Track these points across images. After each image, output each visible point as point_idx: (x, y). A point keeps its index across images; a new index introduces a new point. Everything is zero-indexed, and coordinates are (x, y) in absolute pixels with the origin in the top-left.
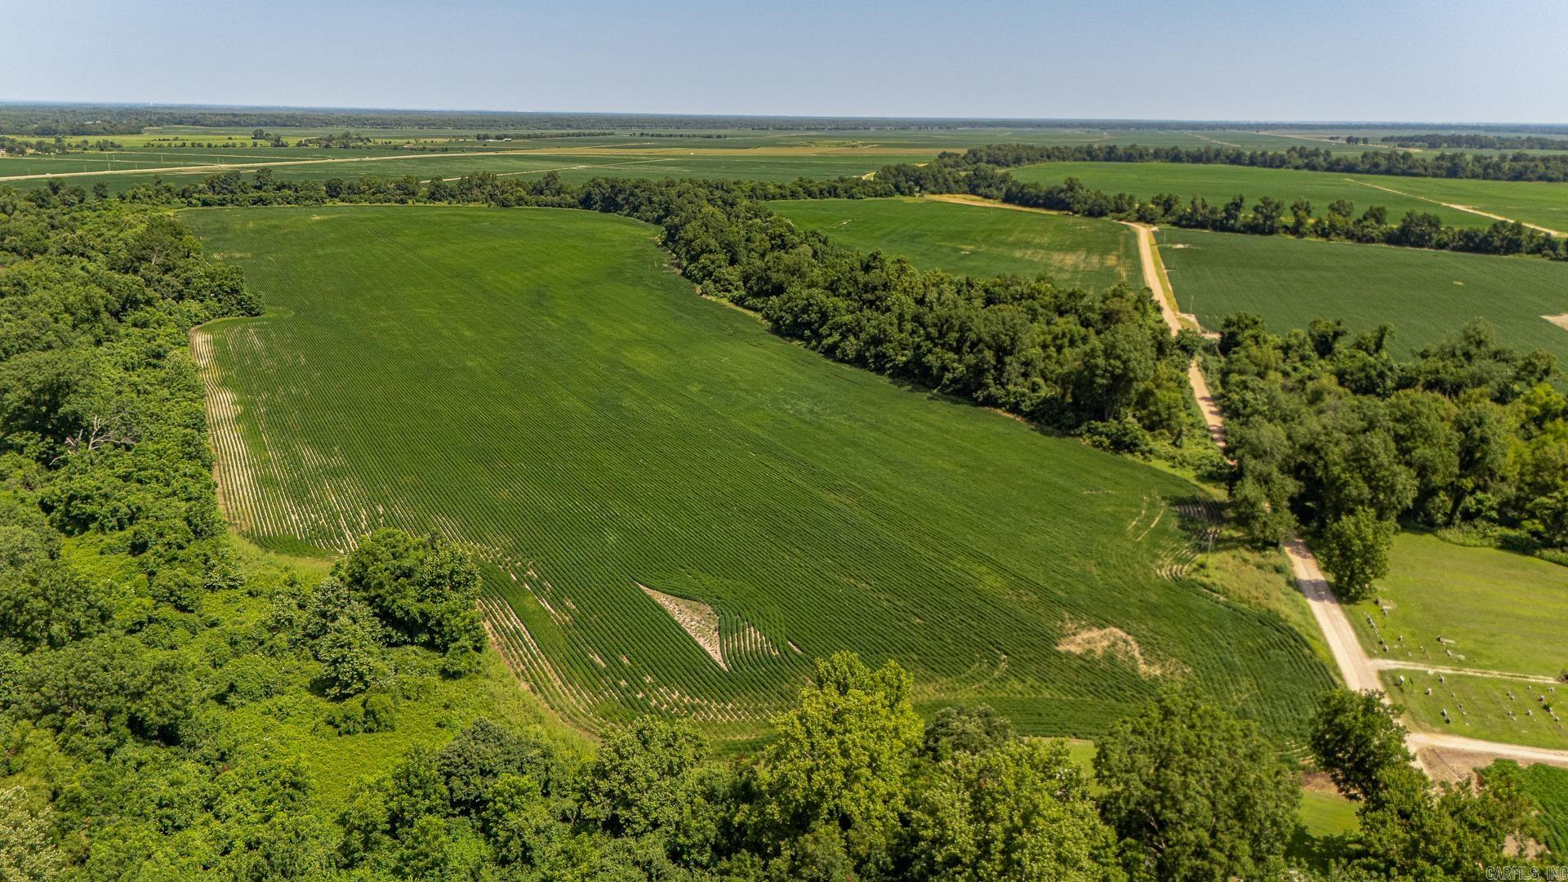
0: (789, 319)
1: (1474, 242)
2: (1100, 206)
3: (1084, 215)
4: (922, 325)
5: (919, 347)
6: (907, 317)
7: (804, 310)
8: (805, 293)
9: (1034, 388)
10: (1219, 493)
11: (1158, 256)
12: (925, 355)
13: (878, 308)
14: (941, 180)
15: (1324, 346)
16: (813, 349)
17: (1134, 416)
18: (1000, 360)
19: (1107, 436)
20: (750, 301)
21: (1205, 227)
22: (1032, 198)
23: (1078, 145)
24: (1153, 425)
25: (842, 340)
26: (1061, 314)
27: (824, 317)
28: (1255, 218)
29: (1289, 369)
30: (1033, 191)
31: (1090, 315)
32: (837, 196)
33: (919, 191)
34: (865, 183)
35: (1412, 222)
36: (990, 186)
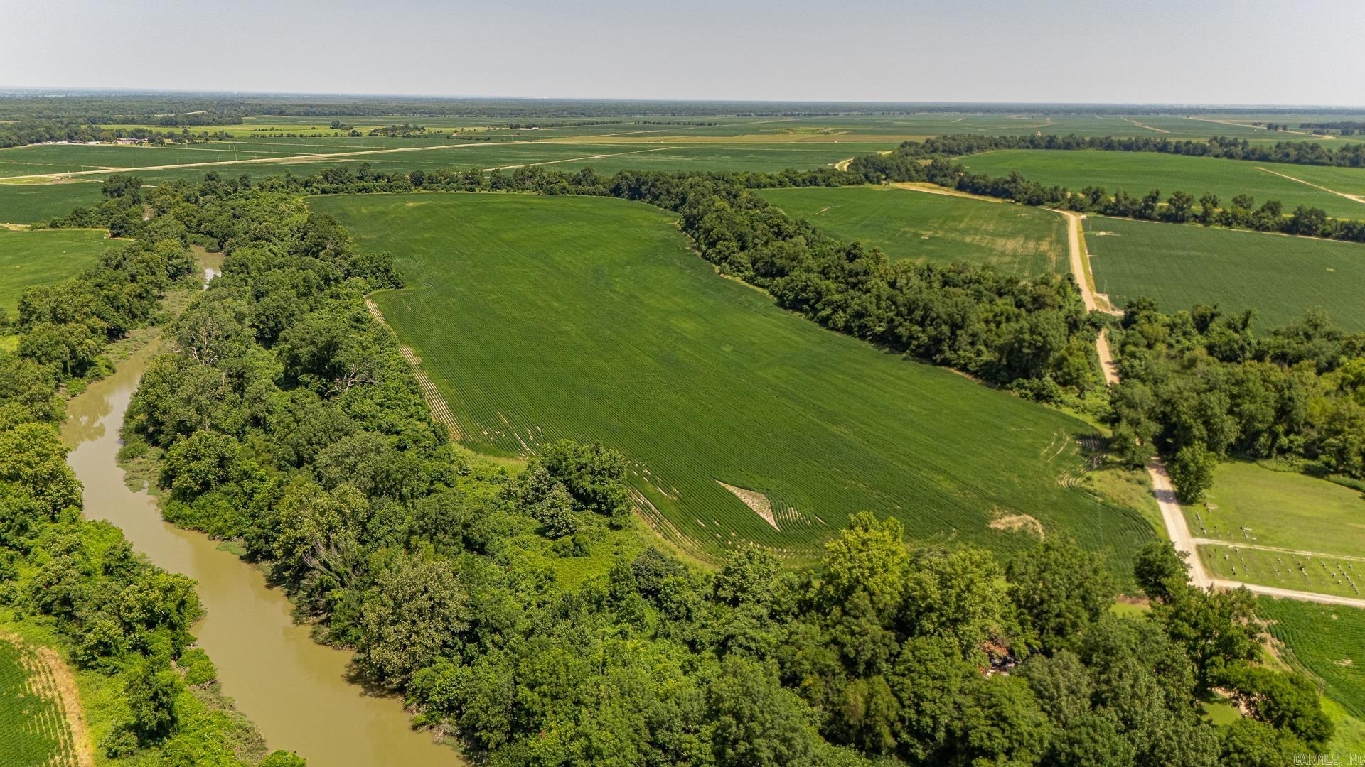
0: (791, 296)
1: (1353, 232)
2: (1038, 196)
3: (1024, 204)
4: (894, 303)
5: (892, 321)
6: (884, 297)
7: (804, 290)
8: (804, 277)
9: (979, 353)
10: (1107, 432)
11: (1084, 242)
12: (897, 327)
13: (859, 289)
14: (903, 170)
15: (1202, 324)
16: (811, 319)
17: (1051, 376)
18: (953, 333)
19: (1031, 390)
20: (759, 280)
21: (1126, 216)
22: (980, 188)
23: (1022, 135)
24: (1067, 382)
25: (833, 314)
26: (1000, 295)
27: (819, 295)
28: (1169, 209)
29: (1173, 341)
30: (982, 181)
31: (1023, 297)
32: (816, 184)
33: (885, 179)
34: (840, 174)
35: (1301, 214)
36: (945, 176)
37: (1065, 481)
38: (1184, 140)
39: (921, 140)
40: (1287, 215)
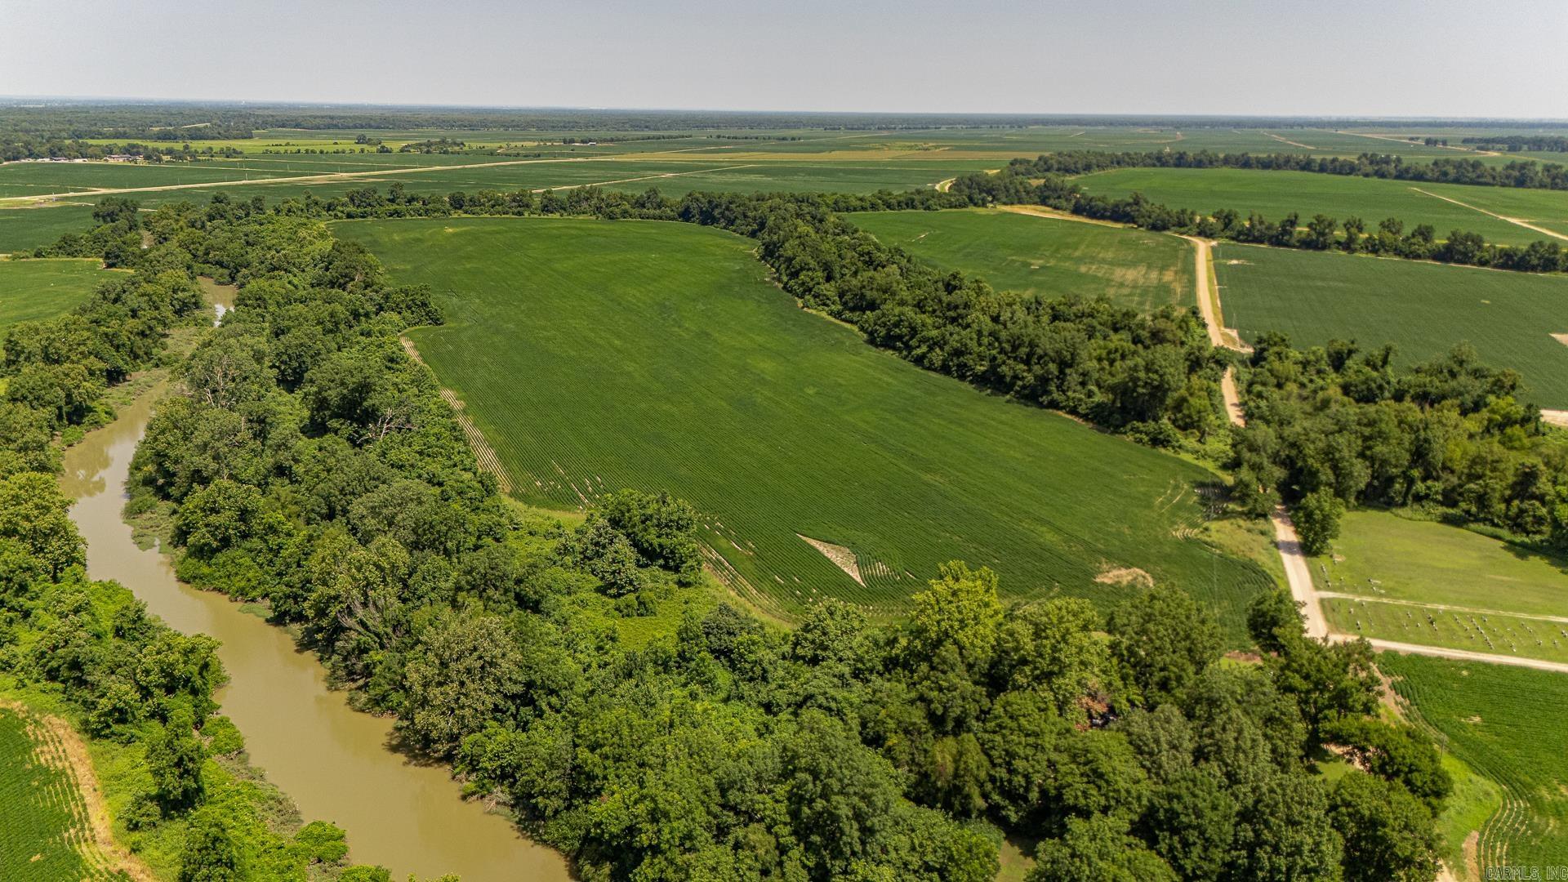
0: (883, 332)
1: (1512, 260)
2: (1163, 221)
3: (1148, 229)
4: (997, 339)
5: (995, 358)
6: (985, 333)
7: (897, 325)
8: (897, 310)
9: (1090, 394)
10: (1229, 479)
11: (1213, 271)
12: (1000, 366)
13: (959, 325)
14: (1012, 191)
15: (1338, 361)
16: (905, 358)
17: (1169, 419)
18: (1062, 372)
19: (1147, 434)
20: (847, 315)
21: (1262, 242)
22: (1098, 211)
23: (1148, 151)
24: (1187, 425)
25: (929, 352)
26: (1116, 330)
27: (914, 331)
28: (1309, 235)
29: (1305, 381)
30: (1100, 204)
31: (1140, 332)
32: (914, 207)
33: (992, 202)
34: (941, 195)
35: (1456, 240)
36: (1059, 197)
37: (1180, 532)
38: (1330, 157)
39: (1033, 157)
40: (1440, 241)
